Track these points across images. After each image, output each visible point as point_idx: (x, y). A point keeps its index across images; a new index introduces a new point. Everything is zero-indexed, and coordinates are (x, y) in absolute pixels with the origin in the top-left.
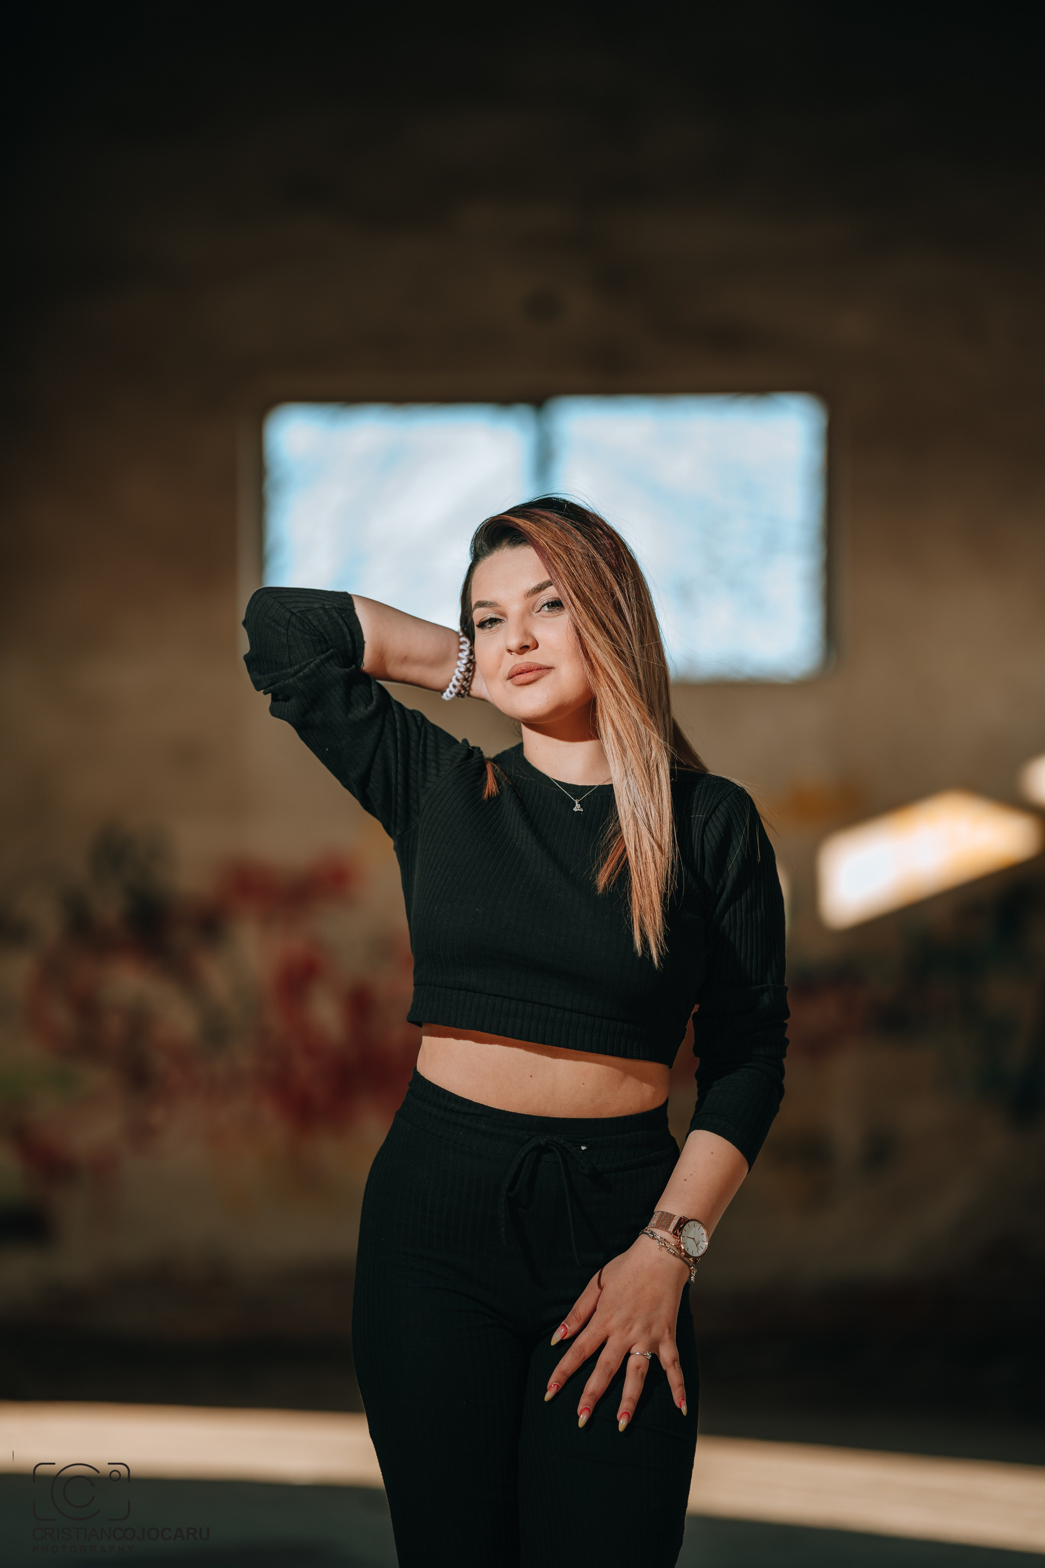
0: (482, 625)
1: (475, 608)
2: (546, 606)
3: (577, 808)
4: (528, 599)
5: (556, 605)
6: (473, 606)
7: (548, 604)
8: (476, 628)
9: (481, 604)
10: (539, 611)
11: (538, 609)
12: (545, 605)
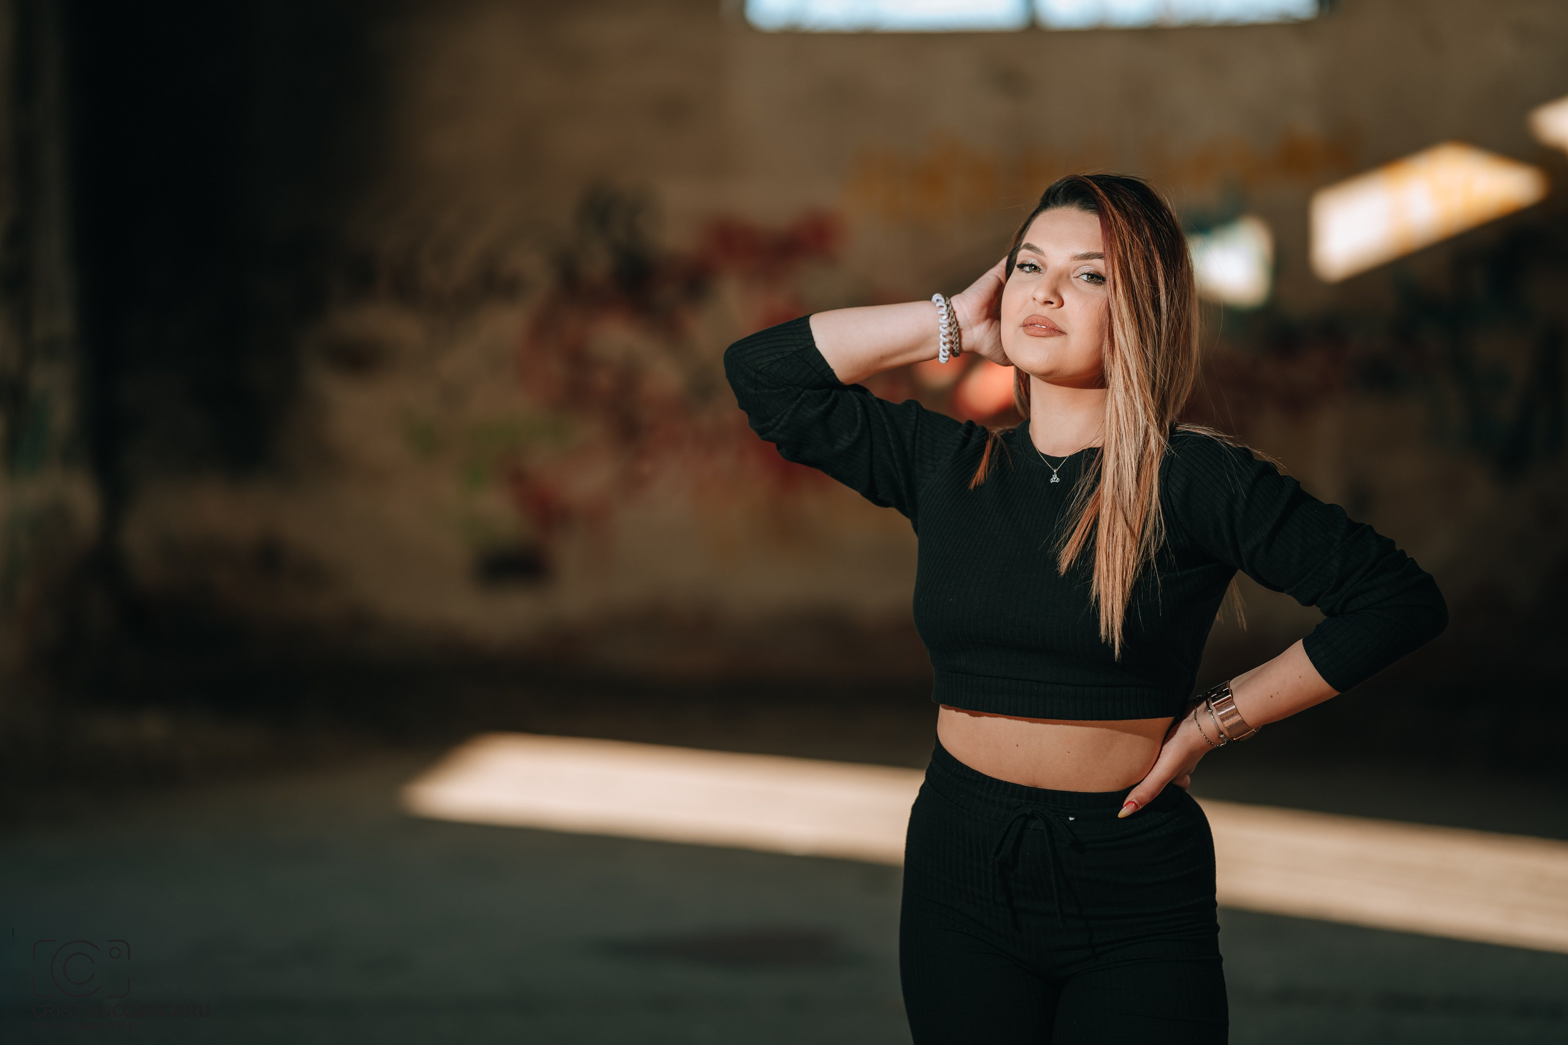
0: (1022, 266)
1: (1023, 247)
2: (1086, 276)
3: (1055, 479)
4: (1073, 262)
5: (1096, 278)
6: (1022, 246)
7: (1088, 274)
8: (1016, 267)
9: (1029, 247)
10: (1077, 277)
11: (1077, 275)
12: (1085, 274)
